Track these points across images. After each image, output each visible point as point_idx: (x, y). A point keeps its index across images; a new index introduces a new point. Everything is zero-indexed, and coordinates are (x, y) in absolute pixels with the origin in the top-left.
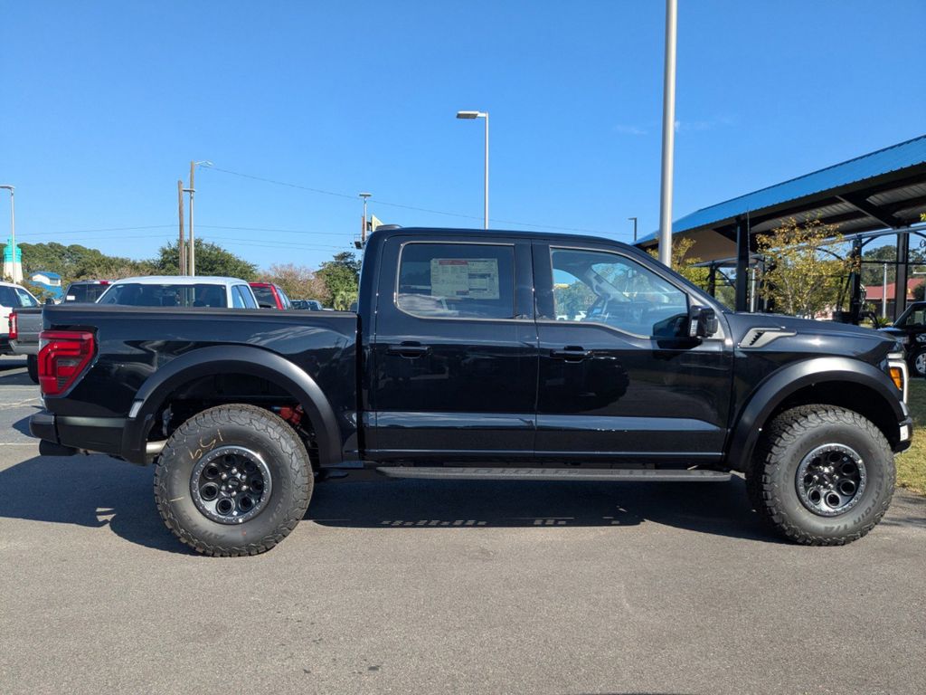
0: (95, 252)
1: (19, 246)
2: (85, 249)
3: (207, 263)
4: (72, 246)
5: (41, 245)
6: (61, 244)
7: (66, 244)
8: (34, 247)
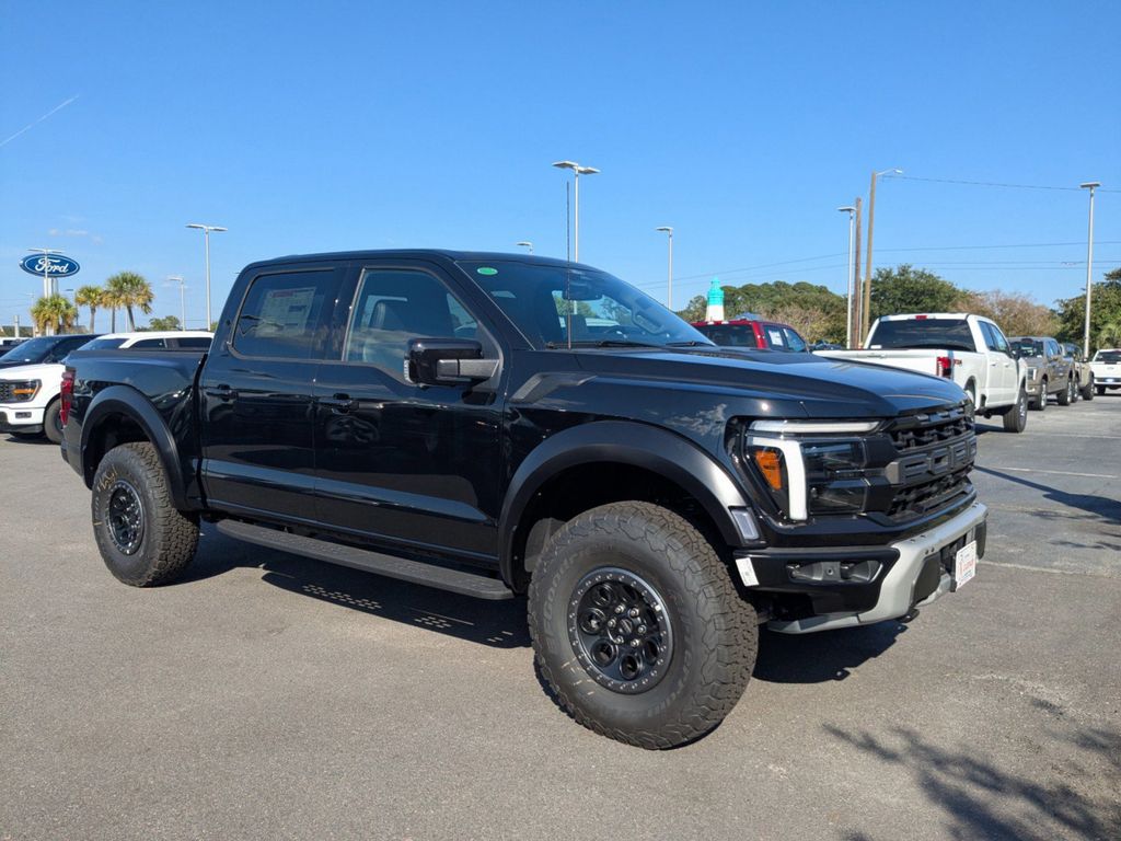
0: (823, 290)
1: (722, 288)
2: (811, 287)
3: (911, 295)
4: (798, 284)
5: (766, 284)
6: (787, 282)
7: (792, 282)
8: (759, 288)
